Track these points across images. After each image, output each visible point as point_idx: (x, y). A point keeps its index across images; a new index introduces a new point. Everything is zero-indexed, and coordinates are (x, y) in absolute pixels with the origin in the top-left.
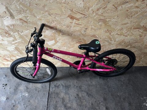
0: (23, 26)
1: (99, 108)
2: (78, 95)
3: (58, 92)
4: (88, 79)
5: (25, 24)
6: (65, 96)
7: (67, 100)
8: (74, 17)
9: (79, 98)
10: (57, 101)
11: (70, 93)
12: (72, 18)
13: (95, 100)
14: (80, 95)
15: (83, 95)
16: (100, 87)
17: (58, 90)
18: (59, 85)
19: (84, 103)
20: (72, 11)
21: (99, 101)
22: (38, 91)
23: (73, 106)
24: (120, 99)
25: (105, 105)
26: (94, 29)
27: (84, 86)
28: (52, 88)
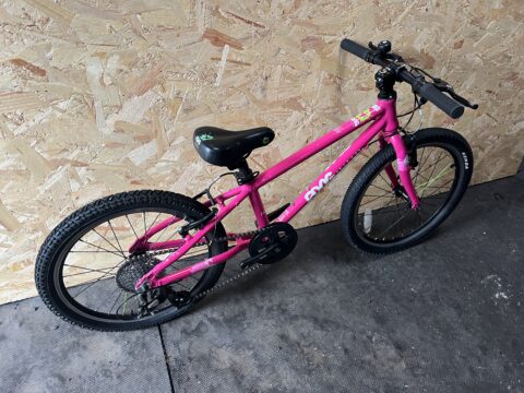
0: (27, 90)
1: (375, 357)
2: (283, 337)
3: (206, 351)
4: (298, 273)
5: (36, 82)
6: (237, 358)
7: (250, 369)
8: (222, 35)
9: (291, 346)
10: (215, 385)
11: (254, 341)
12: (218, 40)
13: (349, 334)
14: (293, 336)
15: (304, 330)
16: (349, 287)
17: (200, 346)
18: (201, 323)
19: (319, 357)
20: (215, 12)
21: (363, 332)
22: (119, 377)
23: (284, 381)
24: (424, 302)
25: (390, 338)
26: (290, 77)
27: (292, 302)
28: (176, 344)
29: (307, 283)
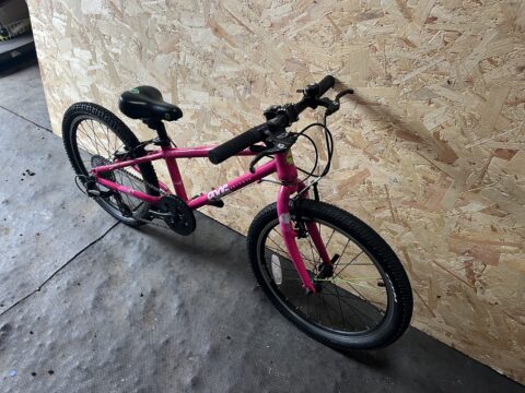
1: (175, 368)
2: (154, 293)
3: (117, 256)
5: (118, 20)
6: (121, 275)
8: (221, 29)
10: (93, 274)
11: (141, 277)
12: (218, 31)
13: (185, 337)
14: (159, 299)
18: (135, 241)
19: (150, 325)
20: (218, 7)
21: (193, 347)
22: (75, 226)
23: (116, 312)
24: (262, 385)
27: (190, 282)
28: (112, 238)
29: (216, 283)
